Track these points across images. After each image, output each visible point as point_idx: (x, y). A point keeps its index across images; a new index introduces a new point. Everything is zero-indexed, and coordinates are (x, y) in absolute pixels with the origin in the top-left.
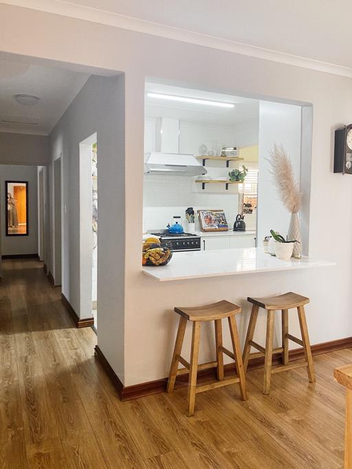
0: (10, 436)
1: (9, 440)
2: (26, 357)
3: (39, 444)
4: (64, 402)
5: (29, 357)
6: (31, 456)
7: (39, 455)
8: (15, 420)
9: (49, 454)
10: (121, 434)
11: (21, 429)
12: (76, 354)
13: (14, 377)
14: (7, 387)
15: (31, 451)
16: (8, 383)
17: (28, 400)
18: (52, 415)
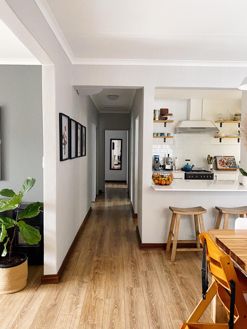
0: (89, 252)
1: (88, 254)
2: (105, 226)
3: (99, 257)
4: (114, 245)
5: (106, 227)
6: (95, 260)
7: (98, 261)
8: (93, 248)
9: (101, 261)
10: (134, 261)
11: (94, 251)
12: (128, 229)
13: (97, 233)
14: (93, 236)
15: (95, 259)
16: (94, 235)
17: (100, 242)
18: (108, 249)
